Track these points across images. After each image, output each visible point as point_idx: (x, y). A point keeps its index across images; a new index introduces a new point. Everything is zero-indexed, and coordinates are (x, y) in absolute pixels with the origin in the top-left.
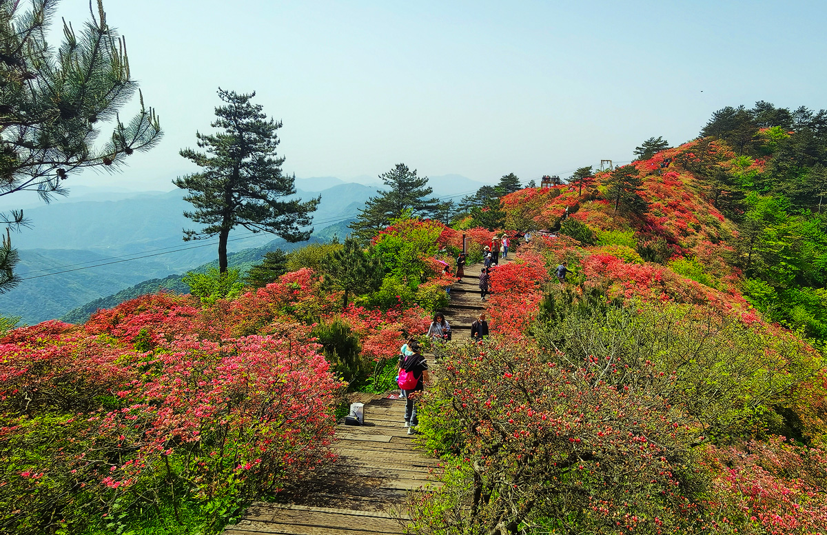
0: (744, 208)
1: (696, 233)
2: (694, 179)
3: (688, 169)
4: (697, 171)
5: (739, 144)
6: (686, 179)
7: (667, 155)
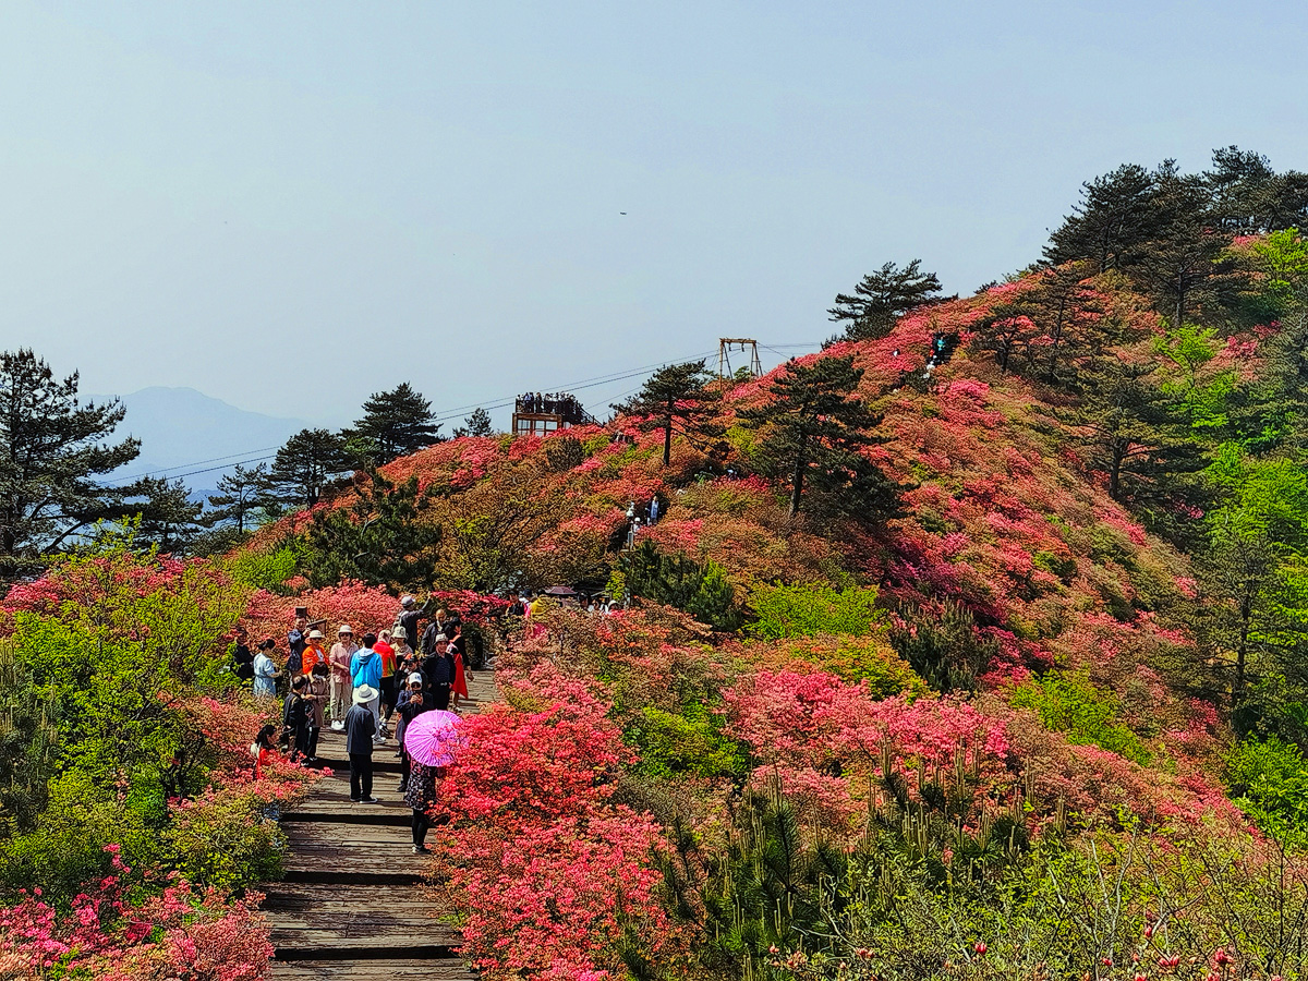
0: (1203, 499)
1: (1061, 587)
2: (1042, 405)
3: (1016, 369)
4: (1044, 378)
5: (1170, 287)
6: (1013, 401)
7: (943, 321)
